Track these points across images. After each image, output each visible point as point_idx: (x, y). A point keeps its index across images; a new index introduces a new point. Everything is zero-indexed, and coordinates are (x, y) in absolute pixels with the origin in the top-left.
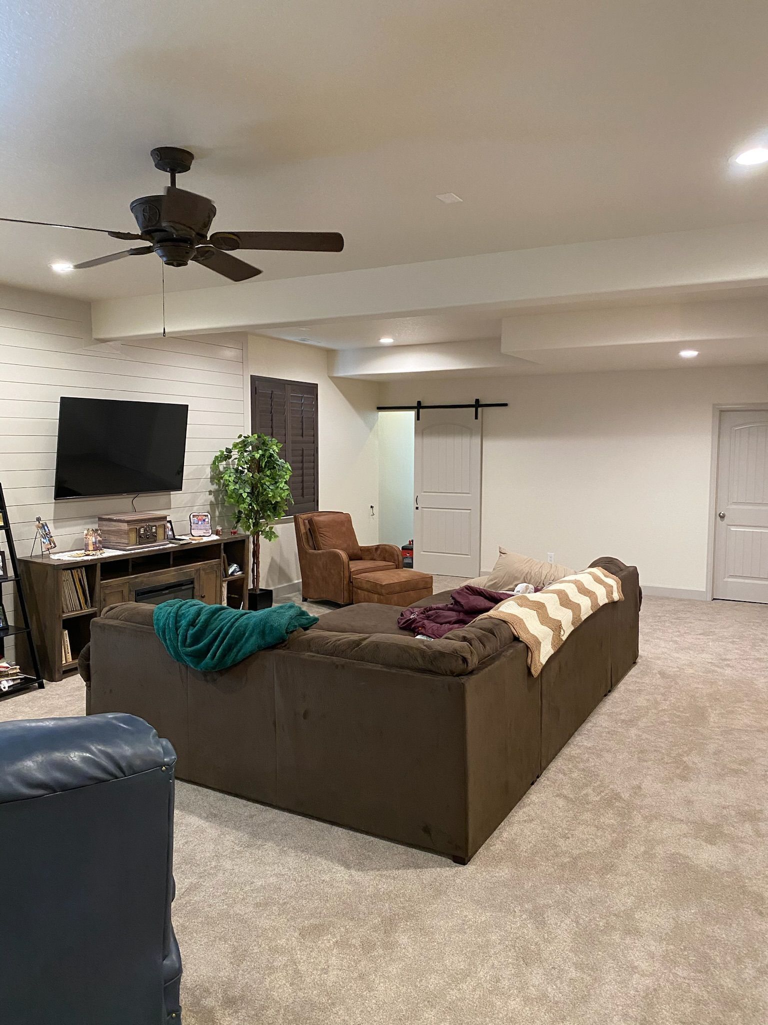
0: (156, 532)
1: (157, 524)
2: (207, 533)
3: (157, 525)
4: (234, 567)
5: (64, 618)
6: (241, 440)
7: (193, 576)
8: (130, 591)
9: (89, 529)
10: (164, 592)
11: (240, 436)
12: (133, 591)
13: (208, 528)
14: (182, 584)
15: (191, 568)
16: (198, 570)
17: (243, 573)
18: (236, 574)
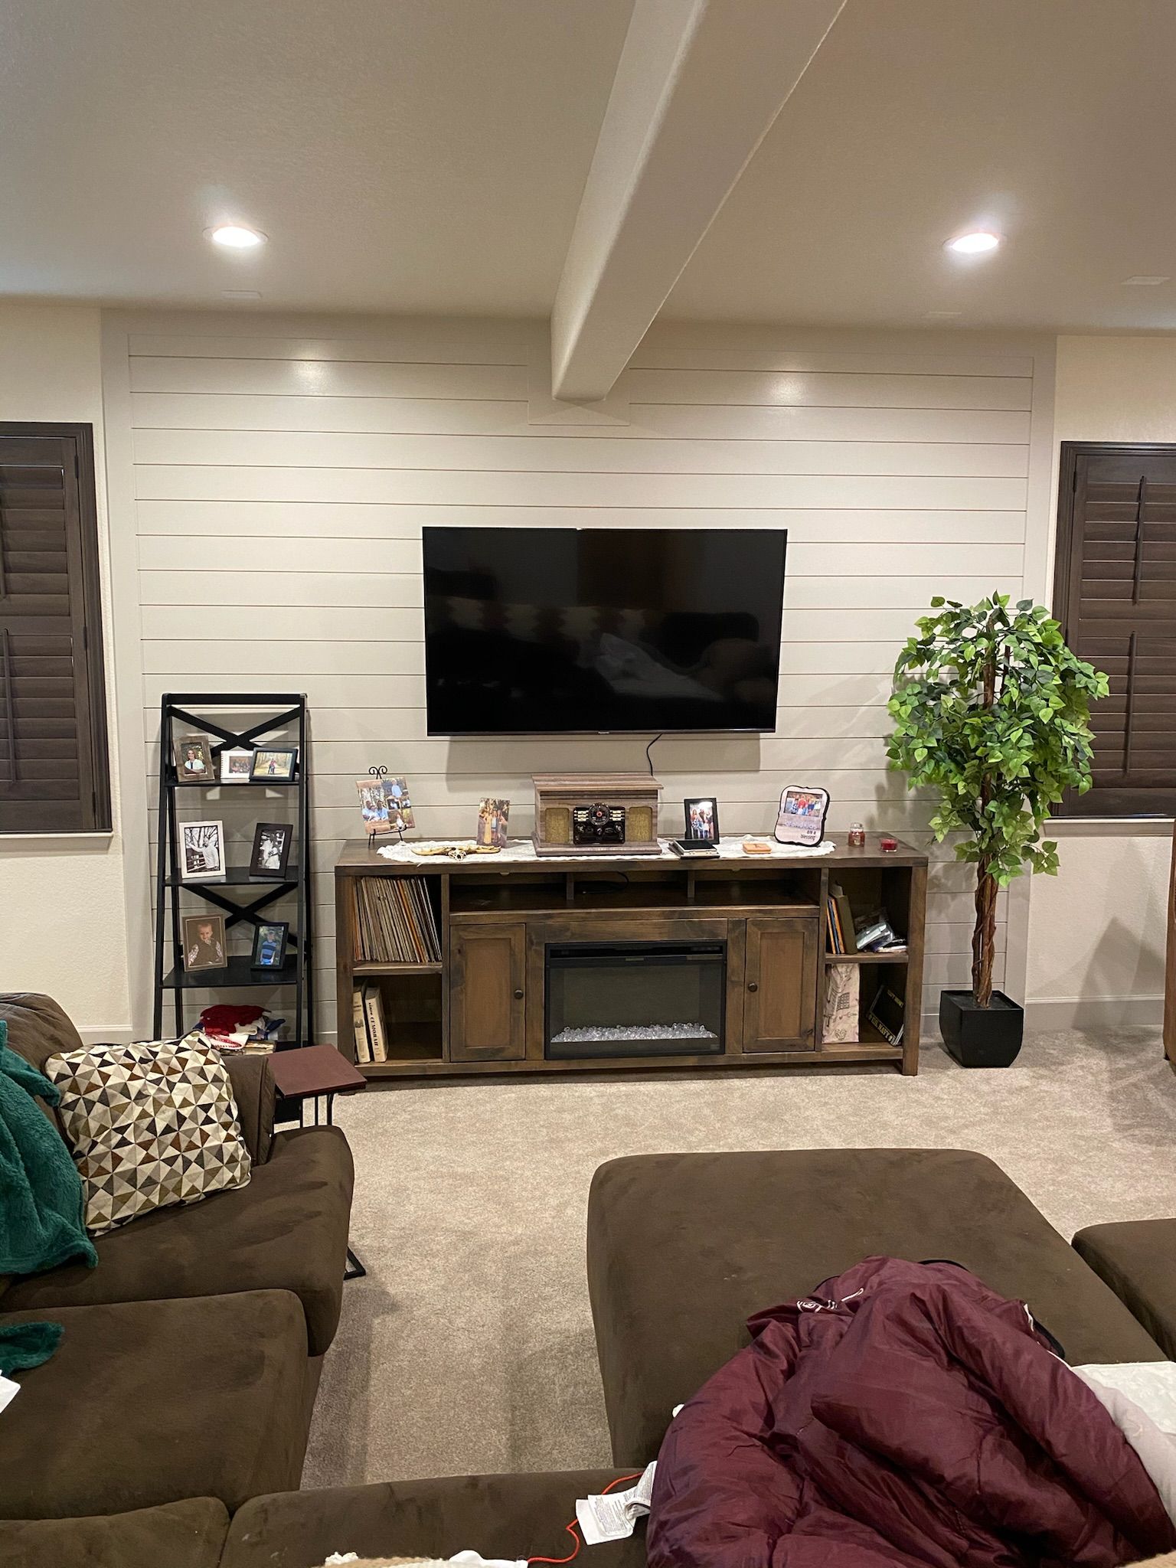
0: (622, 823)
1: (627, 805)
2: (810, 837)
3: (627, 808)
4: (880, 931)
5: (357, 975)
6: (944, 612)
7: (723, 935)
8: (530, 943)
9: (488, 799)
10: (629, 959)
11: (937, 602)
12: (538, 944)
13: (814, 826)
14: (690, 948)
15: (719, 916)
16: (738, 924)
17: (906, 952)
18: (881, 949)
